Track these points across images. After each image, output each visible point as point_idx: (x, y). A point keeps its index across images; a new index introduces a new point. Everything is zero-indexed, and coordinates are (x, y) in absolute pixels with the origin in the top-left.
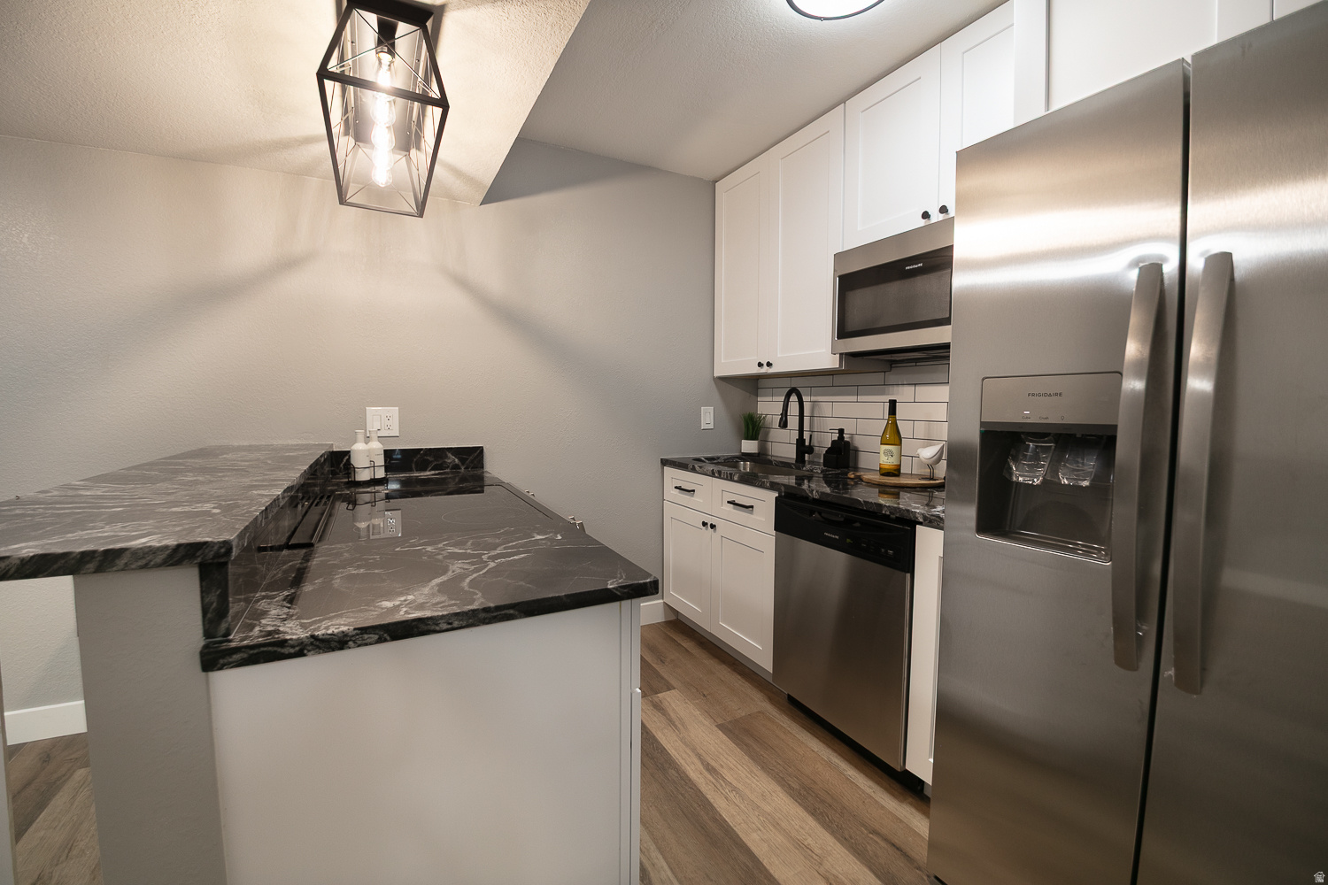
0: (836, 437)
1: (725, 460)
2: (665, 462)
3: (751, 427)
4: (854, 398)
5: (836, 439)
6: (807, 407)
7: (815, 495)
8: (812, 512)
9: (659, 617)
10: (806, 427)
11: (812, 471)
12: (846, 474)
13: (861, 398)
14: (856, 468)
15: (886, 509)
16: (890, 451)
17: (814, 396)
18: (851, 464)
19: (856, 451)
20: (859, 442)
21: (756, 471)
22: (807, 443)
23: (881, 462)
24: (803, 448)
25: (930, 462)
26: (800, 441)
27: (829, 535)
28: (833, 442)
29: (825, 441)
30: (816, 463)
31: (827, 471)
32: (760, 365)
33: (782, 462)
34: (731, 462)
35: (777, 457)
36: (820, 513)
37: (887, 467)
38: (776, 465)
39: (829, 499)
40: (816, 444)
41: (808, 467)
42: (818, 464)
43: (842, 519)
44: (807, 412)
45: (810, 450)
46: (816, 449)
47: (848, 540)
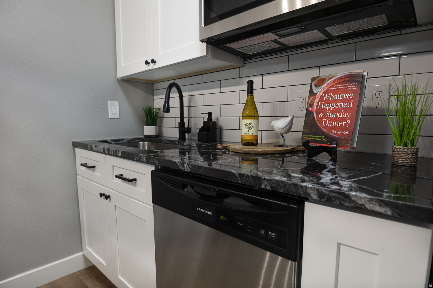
0: (206, 119)
1: (128, 141)
2: (76, 145)
3: (149, 117)
4: (218, 90)
5: (207, 120)
6: (186, 100)
7: (187, 168)
8: (184, 186)
9: (81, 266)
10: (186, 114)
11: (190, 145)
12: (215, 146)
13: (223, 90)
14: (221, 142)
15: (266, 183)
16: (250, 124)
17: (191, 91)
18: (218, 139)
19: (221, 129)
20: (222, 123)
21: (153, 148)
22: (186, 126)
23: (243, 134)
24: (183, 129)
25: (281, 131)
26: (182, 124)
27: (202, 210)
28: (205, 123)
29: (198, 123)
30: (192, 139)
31: (200, 144)
32: (147, 63)
33: (169, 141)
34: (133, 143)
35: (168, 137)
36: (192, 187)
37: (248, 138)
38: (165, 143)
39: (201, 172)
40: (193, 126)
41: (187, 142)
42: (195, 140)
43: (215, 194)
44: (185, 104)
45: (189, 130)
46: (193, 130)
47: (222, 217)
